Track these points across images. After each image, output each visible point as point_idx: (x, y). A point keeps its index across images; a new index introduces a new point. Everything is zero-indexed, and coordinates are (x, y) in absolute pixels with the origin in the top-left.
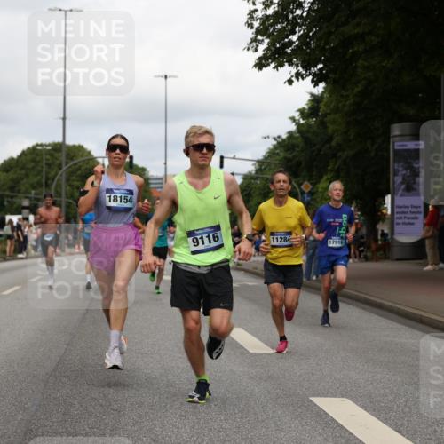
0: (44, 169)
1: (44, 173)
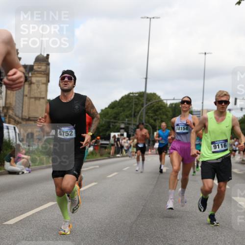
0: (133, 107)
1: (133, 109)
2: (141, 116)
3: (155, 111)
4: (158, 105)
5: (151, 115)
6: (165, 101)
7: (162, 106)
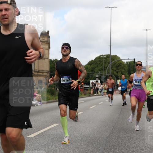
0: (103, 64)
1: (103, 65)
2: (109, 70)
3: (117, 67)
4: (119, 63)
5: (115, 69)
6: (123, 60)
7: (121, 63)
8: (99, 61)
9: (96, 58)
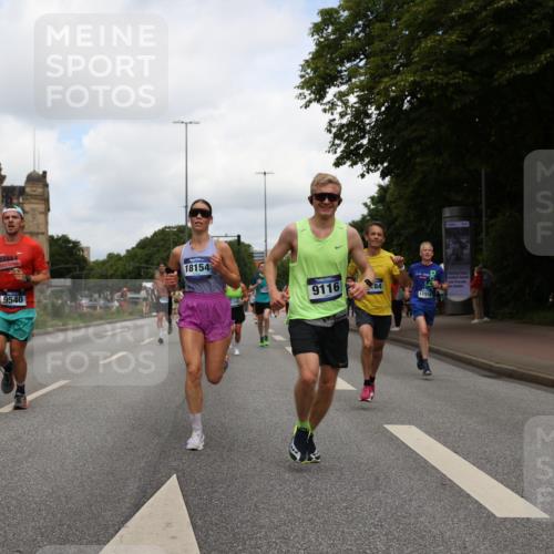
8: (163, 240)
9: (155, 234)
